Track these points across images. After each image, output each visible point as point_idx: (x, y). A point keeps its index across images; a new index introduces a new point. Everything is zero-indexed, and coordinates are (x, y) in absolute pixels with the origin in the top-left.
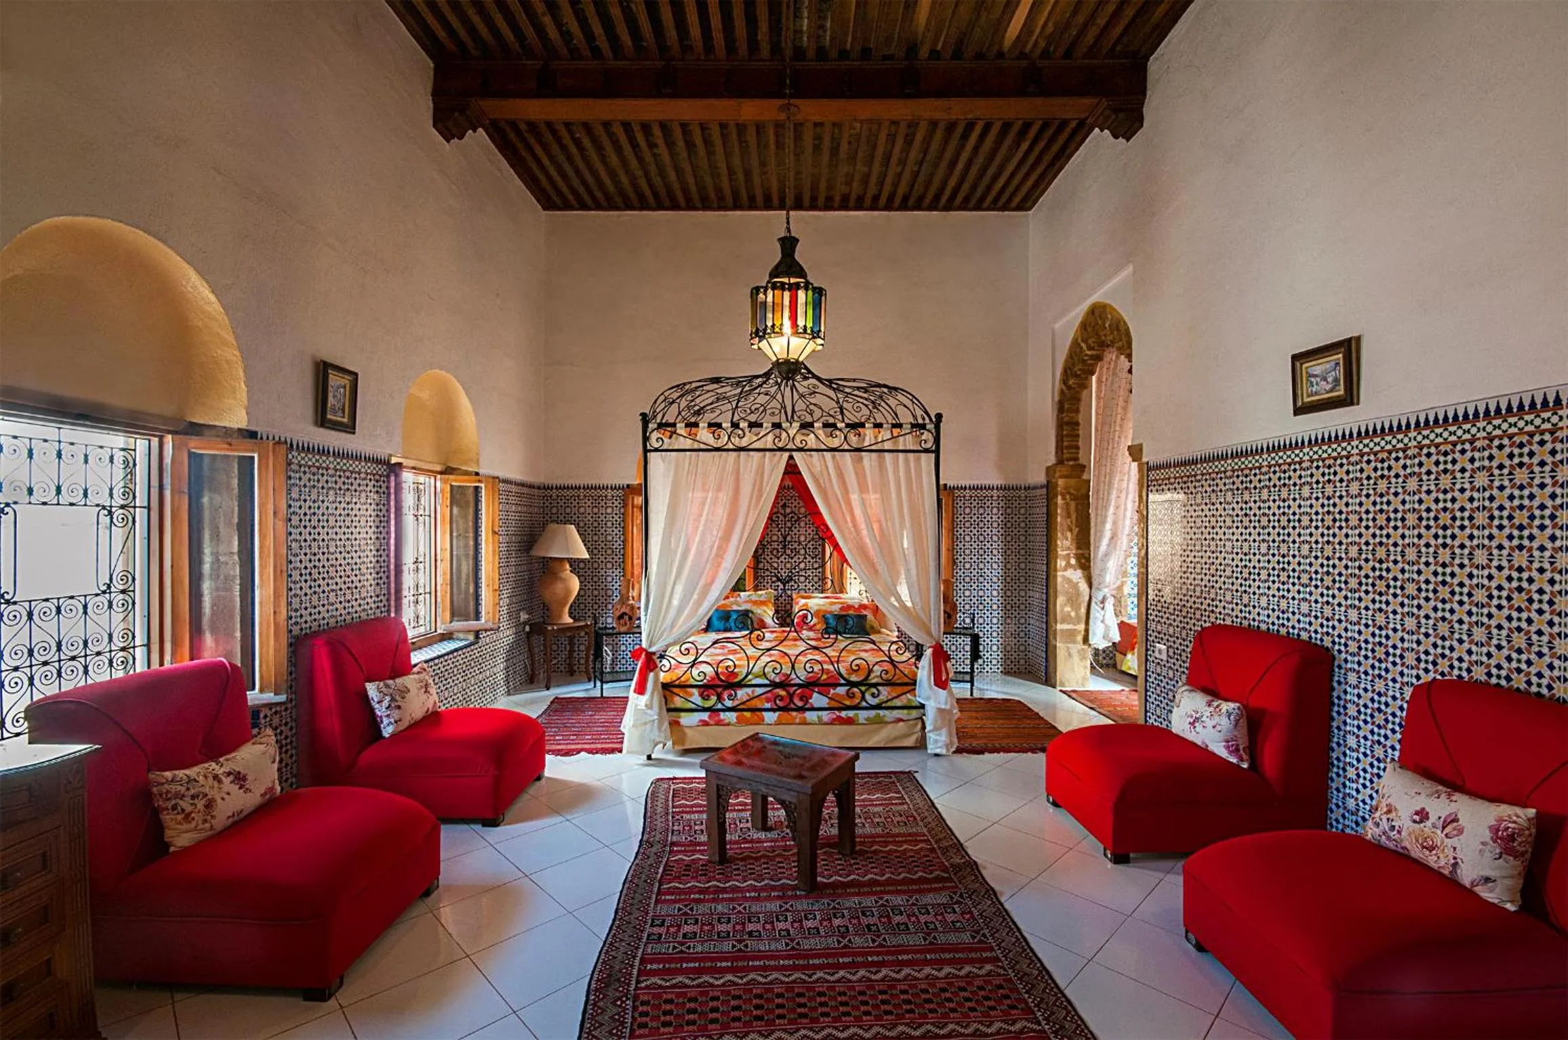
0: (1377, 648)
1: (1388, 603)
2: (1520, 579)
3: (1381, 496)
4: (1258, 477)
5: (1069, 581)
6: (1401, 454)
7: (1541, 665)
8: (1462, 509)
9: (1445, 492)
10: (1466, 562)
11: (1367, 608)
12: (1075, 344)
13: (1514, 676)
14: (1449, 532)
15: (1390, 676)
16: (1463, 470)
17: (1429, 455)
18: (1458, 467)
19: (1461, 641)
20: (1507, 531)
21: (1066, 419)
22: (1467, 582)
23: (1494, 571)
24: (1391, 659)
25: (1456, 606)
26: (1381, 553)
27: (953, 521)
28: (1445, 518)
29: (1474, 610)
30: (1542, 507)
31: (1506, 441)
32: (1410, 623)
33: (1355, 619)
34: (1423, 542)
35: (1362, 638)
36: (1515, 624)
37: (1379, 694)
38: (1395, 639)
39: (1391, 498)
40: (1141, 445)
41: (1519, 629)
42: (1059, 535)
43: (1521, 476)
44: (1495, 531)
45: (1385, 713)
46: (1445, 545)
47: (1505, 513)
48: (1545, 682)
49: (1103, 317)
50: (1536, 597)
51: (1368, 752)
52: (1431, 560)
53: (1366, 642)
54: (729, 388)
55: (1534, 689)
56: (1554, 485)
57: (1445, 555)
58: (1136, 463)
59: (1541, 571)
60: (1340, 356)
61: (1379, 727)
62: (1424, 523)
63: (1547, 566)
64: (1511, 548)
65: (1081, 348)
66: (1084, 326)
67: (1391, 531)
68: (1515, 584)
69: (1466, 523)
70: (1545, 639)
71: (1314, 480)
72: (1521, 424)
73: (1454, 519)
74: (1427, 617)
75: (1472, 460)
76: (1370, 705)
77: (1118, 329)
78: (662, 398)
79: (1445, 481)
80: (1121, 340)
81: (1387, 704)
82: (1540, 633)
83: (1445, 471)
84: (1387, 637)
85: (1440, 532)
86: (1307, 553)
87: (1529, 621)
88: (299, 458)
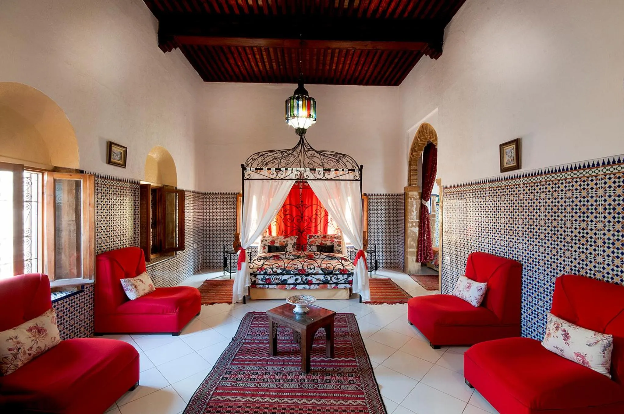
0: (529, 259)
1: (533, 242)
2: (583, 233)
3: (531, 200)
4: (485, 192)
5: (413, 232)
6: (539, 184)
7: (591, 266)
8: (562, 206)
9: (555, 199)
10: (563, 226)
11: (526, 244)
12: (416, 138)
13: (581, 270)
14: (556, 214)
15: (534, 270)
16: (562, 191)
17: (549, 185)
18: (560, 189)
19: (561, 256)
20: (578, 214)
21: (412, 168)
22: (563, 234)
23: (573, 230)
24: (534, 263)
25: (559, 243)
26: (531, 222)
27: (368, 208)
28: (555, 209)
29: (566, 244)
30: (592, 205)
31: (578, 180)
32: (542, 249)
33: (521, 248)
34: (547, 218)
35: (524, 255)
36: (581, 250)
37: (530, 277)
38: (536, 255)
39: (535, 201)
40: (441, 179)
41: (583, 252)
42: (409, 214)
43: (584, 193)
44: (574, 214)
45: (532, 284)
46: (555, 219)
47: (578, 207)
48: (592, 272)
49: (426, 128)
50: (589, 240)
51: (526, 299)
52: (550, 225)
53: (525, 256)
54: (279, 154)
55: (588, 275)
56: (596, 197)
57: (555, 223)
58: (439, 186)
59: (591, 230)
60: (514, 145)
61: (530, 289)
62: (547, 211)
63: (593, 228)
64: (580, 221)
65: (418, 140)
66: (419, 132)
67: (535, 214)
68: (581, 235)
69: (563, 211)
70: (593, 256)
71: (506, 194)
72: (584, 173)
73: (558, 209)
74: (548, 247)
75: (566, 187)
76: (527, 281)
77: (432, 134)
78: (251, 158)
79: (555, 195)
80: (433, 138)
81: (533, 281)
82: (591, 254)
83: (555, 191)
84: (533, 255)
85: (553, 214)
86: (503, 222)
87: (587, 249)
88: (101, 181)
